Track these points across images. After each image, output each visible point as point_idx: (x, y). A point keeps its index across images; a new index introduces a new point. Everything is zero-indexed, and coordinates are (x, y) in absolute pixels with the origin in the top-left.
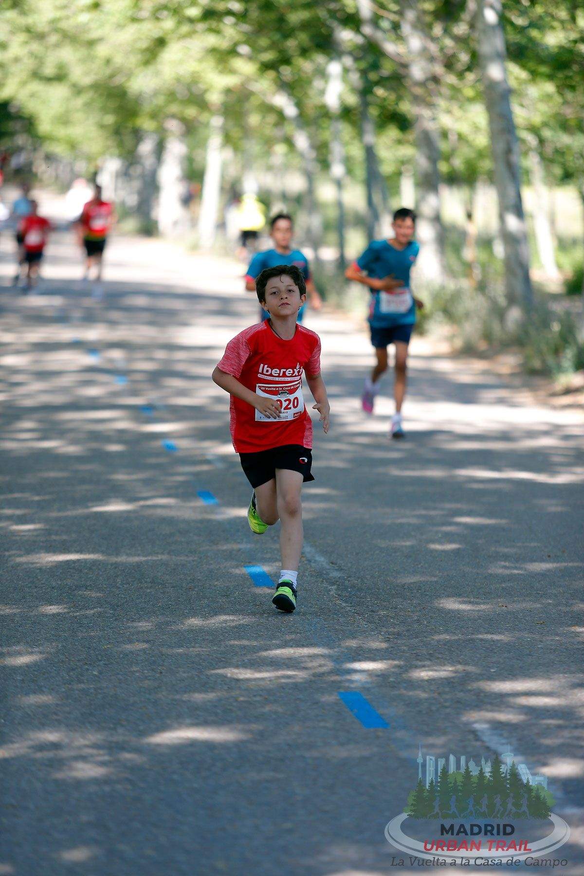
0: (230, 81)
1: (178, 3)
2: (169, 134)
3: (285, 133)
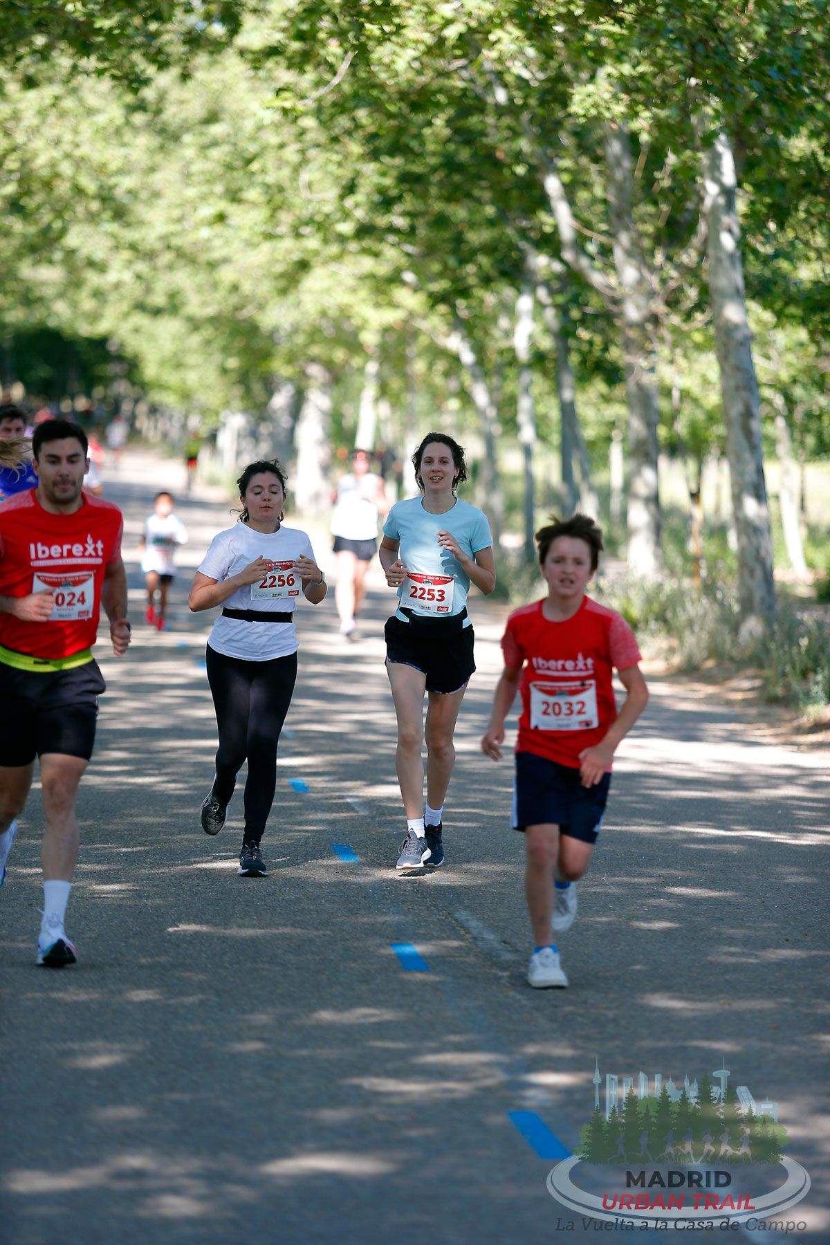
0: (391, 317)
1: (327, 216)
2: (312, 382)
3: (462, 385)
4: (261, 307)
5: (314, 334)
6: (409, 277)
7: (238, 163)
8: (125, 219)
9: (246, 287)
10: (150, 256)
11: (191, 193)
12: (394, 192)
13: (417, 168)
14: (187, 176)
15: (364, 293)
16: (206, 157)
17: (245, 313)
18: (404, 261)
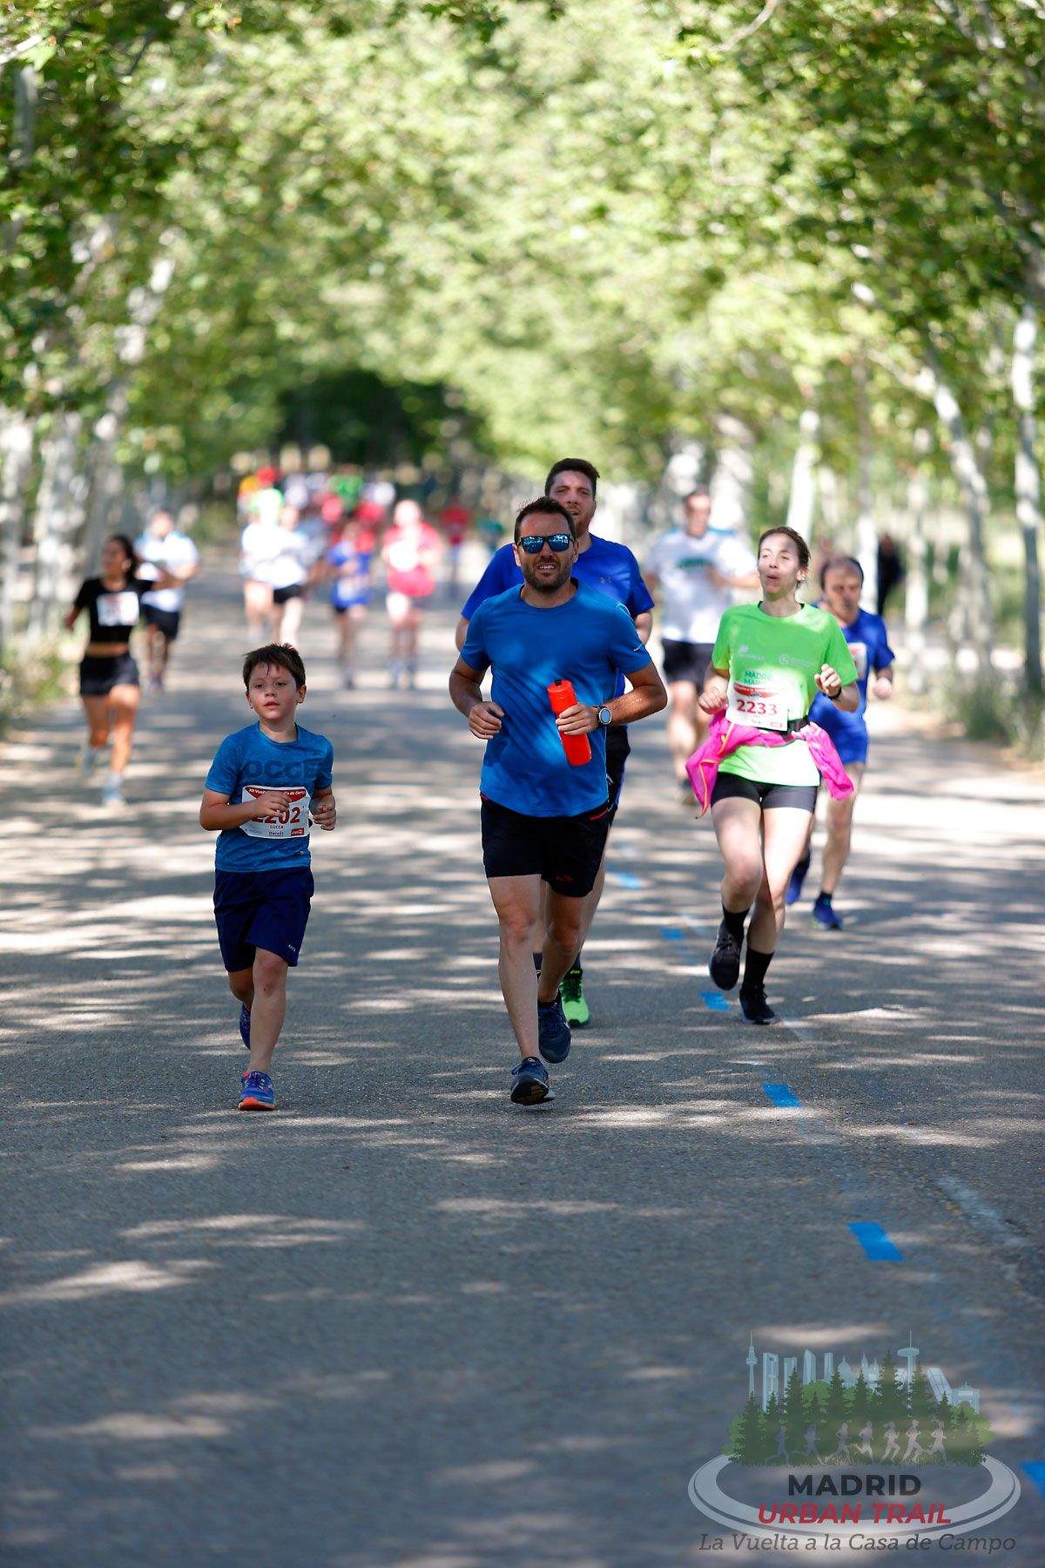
0: (836, 347)
1: (749, 206)
2: (726, 441)
3: (936, 441)
4: (655, 336)
5: (731, 374)
6: (863, 292)
7: (624, 136)
8: (468, 216)
9: (635, 309)
10: (504, 267)
11: (560, 178)
12: (843, 173)
13: (875, 138)
14: (553, 154)
15: (800, 315)
16: (579, 128)
17: (633, 346)
18: (855, 269)
